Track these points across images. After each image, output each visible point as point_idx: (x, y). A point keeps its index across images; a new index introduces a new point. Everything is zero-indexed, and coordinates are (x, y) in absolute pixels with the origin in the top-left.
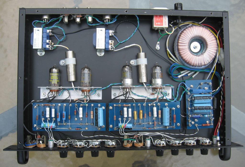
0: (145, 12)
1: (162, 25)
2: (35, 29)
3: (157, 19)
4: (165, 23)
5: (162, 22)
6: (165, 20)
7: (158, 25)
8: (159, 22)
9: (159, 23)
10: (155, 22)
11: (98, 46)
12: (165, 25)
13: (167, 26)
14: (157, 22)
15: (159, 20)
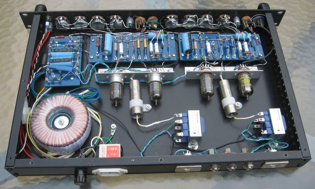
0: (133, 160)
1: (108, 147)
2: (283, 132)
3: (116, 155)
4: (104, 150)
5: (108, 152)
6: (103, 154)
7: (115, 147)
8: (112, 151)
9: (113, 149)
10: (118, 151)
11: (197, 113)
12: (103, 147)
13: (101, 146)
14: (115, 151)
15: (112, 154)
